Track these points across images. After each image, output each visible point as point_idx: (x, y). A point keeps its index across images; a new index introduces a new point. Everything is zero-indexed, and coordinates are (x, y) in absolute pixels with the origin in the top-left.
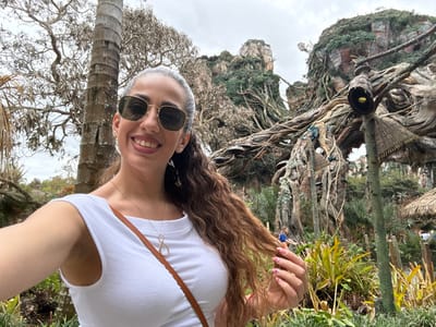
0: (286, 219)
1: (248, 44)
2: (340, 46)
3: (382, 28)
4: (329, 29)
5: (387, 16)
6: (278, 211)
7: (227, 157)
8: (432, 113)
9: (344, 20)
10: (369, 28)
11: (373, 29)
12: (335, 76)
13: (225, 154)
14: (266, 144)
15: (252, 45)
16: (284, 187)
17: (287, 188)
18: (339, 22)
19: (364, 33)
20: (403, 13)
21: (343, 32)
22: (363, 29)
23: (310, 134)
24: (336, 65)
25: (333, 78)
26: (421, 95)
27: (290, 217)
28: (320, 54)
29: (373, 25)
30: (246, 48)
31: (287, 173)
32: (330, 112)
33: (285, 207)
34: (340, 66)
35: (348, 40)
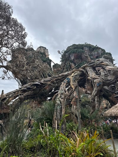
0: (59, 117)
1: (40, 47)
2: (74, 52)
3: (87, 49)
4: (70, 47)
5: (88, 46)
6: (55, 113)
7: (33, 87)
8: (114, 77)
9: (75, 44)
10: (83, 49)
11: (84, 49)
12: (71, 62)
13: (32, 86)
14: (49, 83)
15: (41, 48)
16: (58, 102)
17: (59, 103)
18: (73, 45)
19: (81, 50)
20: (93, 46)
21: (75, 48)
22: (81, 48)
23: (67, 81)
24: (72, 59)
25: (70, 63)
26: (110, 69)
27: (61, 116)
28: (67, 54)
29: (84, 48)
30: (39, 49)
31: (59, 96)
32: (73, 74)
33: (59, 111)
34: (73, 59)
35: (77, 51)
